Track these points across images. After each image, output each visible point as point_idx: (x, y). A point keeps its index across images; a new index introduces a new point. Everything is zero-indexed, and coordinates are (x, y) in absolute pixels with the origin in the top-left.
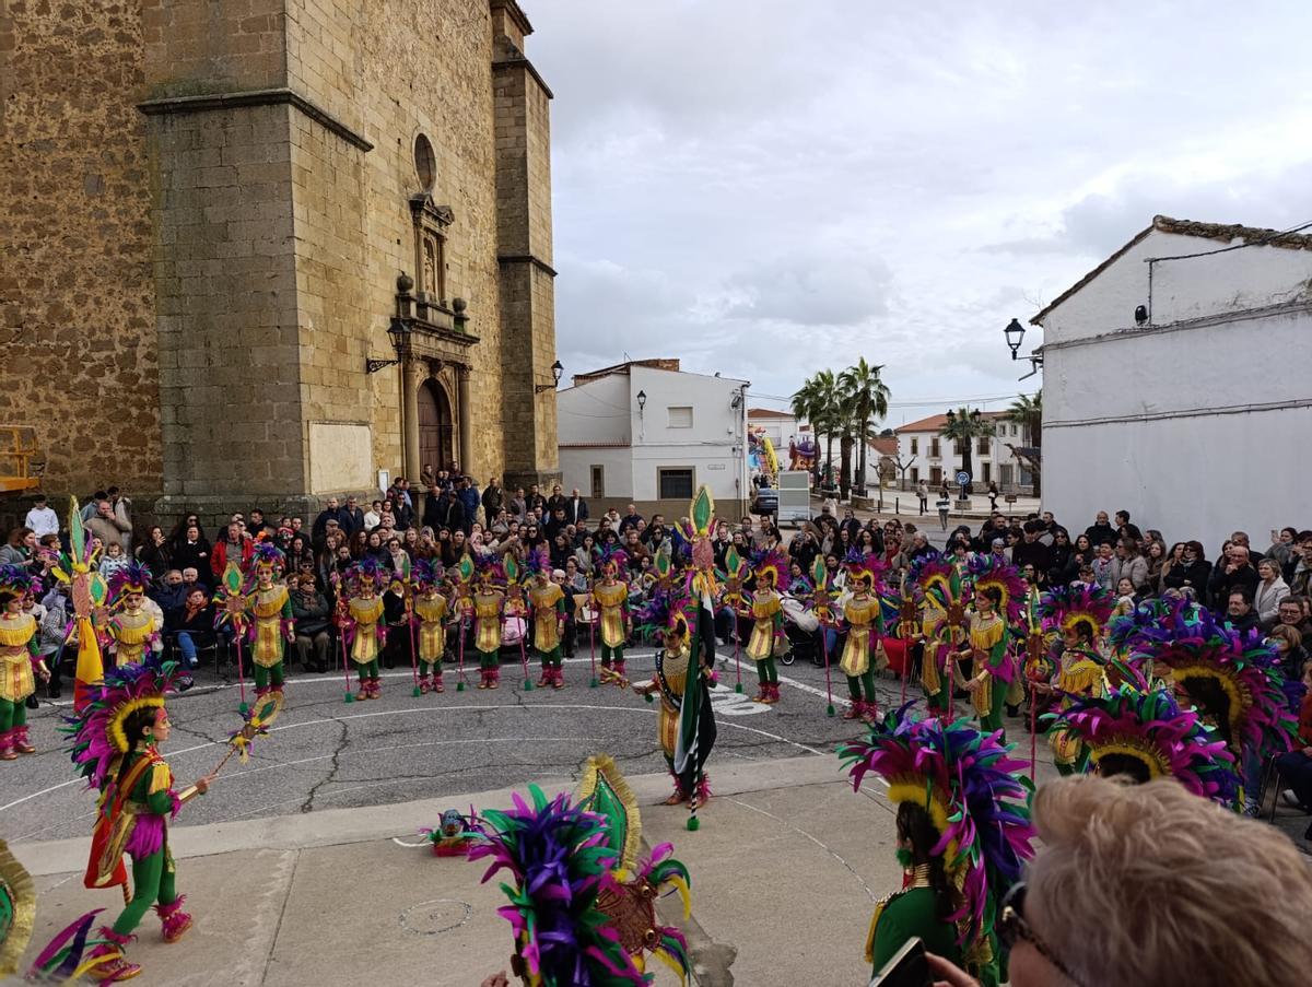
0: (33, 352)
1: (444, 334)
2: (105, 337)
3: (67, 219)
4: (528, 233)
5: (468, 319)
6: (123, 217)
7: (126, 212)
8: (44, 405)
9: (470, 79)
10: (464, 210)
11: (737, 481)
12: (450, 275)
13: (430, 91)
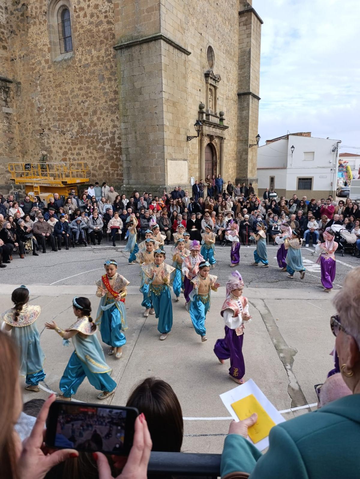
0: (86, 137)
1: (215, 126)
2: (106, 131)
3: (94, 91)
4: (249, 82)
5: (224, 120)
6: (110, 89)
7: (111, 87)
8: (90, 155)
9: (229, 20)
10: (225, 76)
11: (332, 183)
12: (219, 102)
13: (213, 27)
